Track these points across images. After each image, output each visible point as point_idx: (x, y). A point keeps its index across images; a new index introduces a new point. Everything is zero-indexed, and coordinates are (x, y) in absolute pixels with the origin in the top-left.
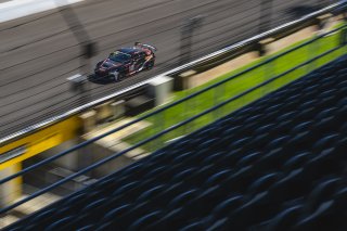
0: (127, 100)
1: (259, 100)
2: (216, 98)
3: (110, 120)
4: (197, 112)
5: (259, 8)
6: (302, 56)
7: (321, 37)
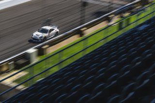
0: (15, 61)
1: (81, 58)
2: (59, 58)
3: (7, 71)
4: (51, 66)
5: (80, 13)
6: (101, 36)
7: (110, 26)
